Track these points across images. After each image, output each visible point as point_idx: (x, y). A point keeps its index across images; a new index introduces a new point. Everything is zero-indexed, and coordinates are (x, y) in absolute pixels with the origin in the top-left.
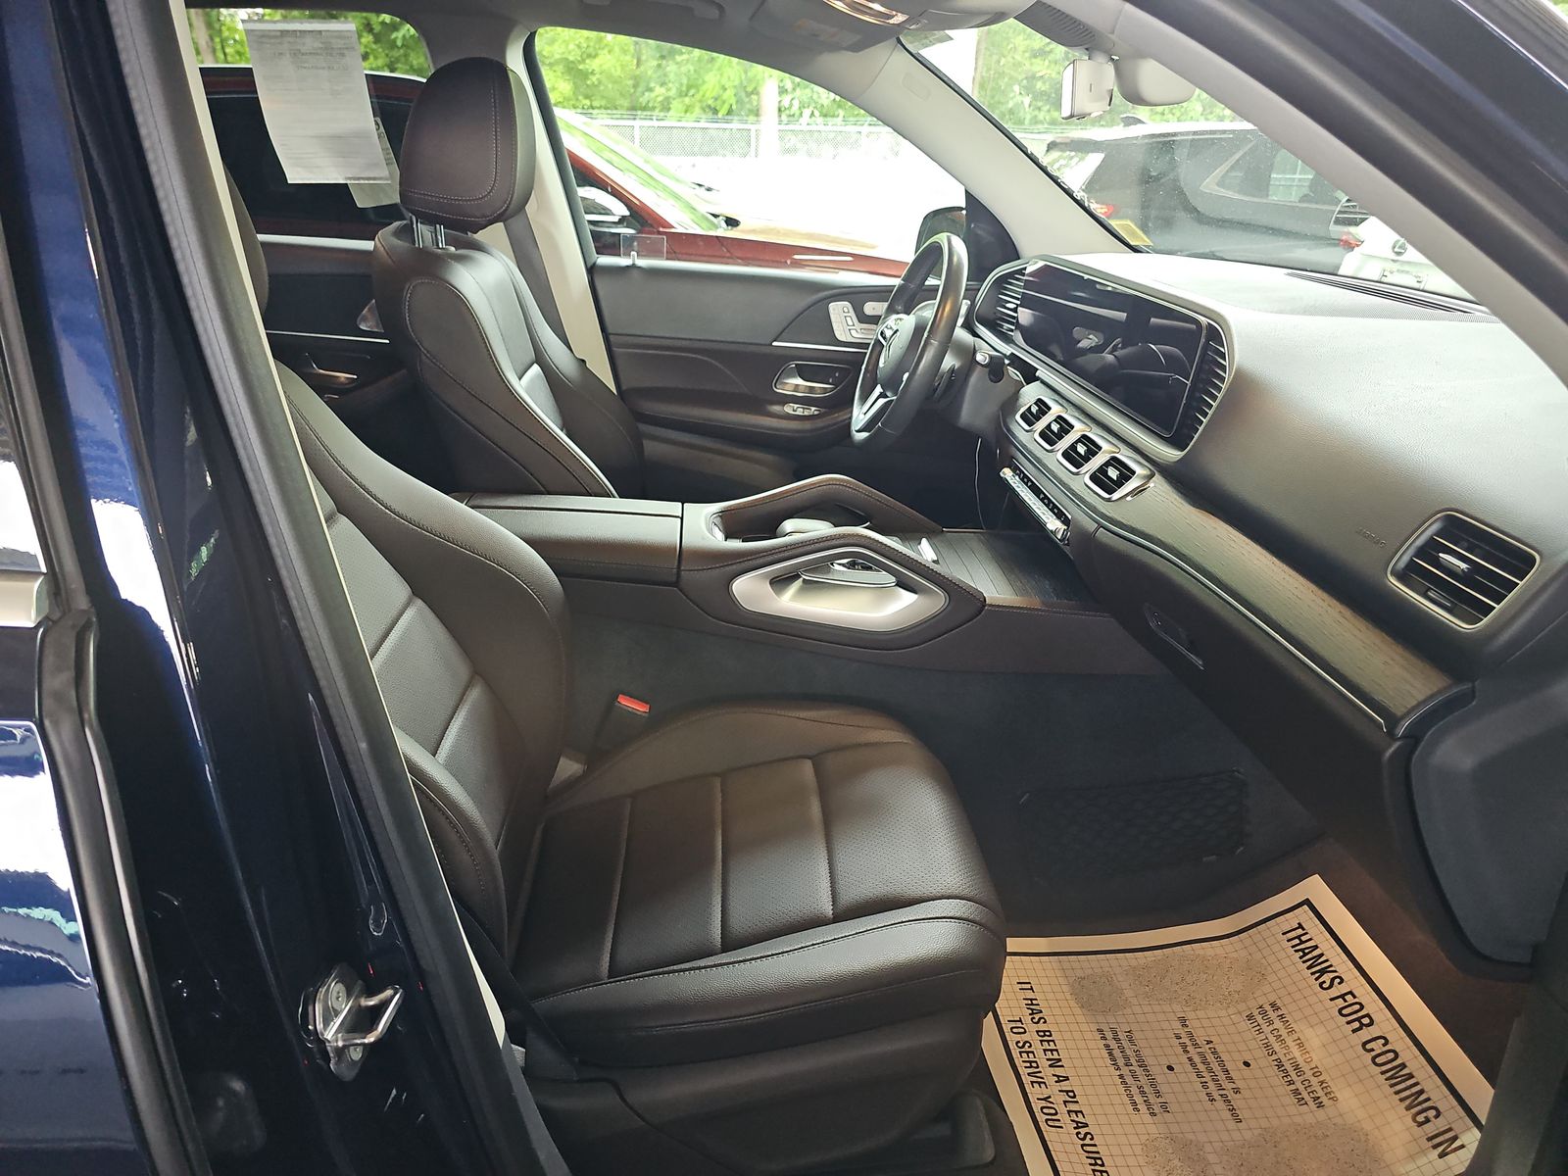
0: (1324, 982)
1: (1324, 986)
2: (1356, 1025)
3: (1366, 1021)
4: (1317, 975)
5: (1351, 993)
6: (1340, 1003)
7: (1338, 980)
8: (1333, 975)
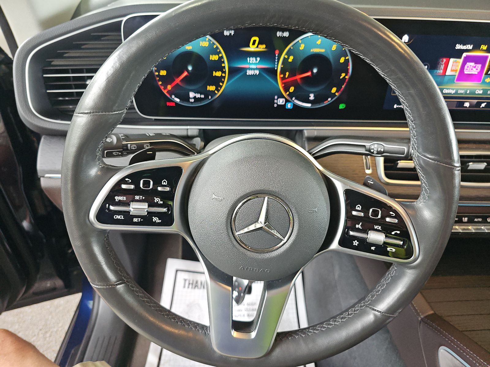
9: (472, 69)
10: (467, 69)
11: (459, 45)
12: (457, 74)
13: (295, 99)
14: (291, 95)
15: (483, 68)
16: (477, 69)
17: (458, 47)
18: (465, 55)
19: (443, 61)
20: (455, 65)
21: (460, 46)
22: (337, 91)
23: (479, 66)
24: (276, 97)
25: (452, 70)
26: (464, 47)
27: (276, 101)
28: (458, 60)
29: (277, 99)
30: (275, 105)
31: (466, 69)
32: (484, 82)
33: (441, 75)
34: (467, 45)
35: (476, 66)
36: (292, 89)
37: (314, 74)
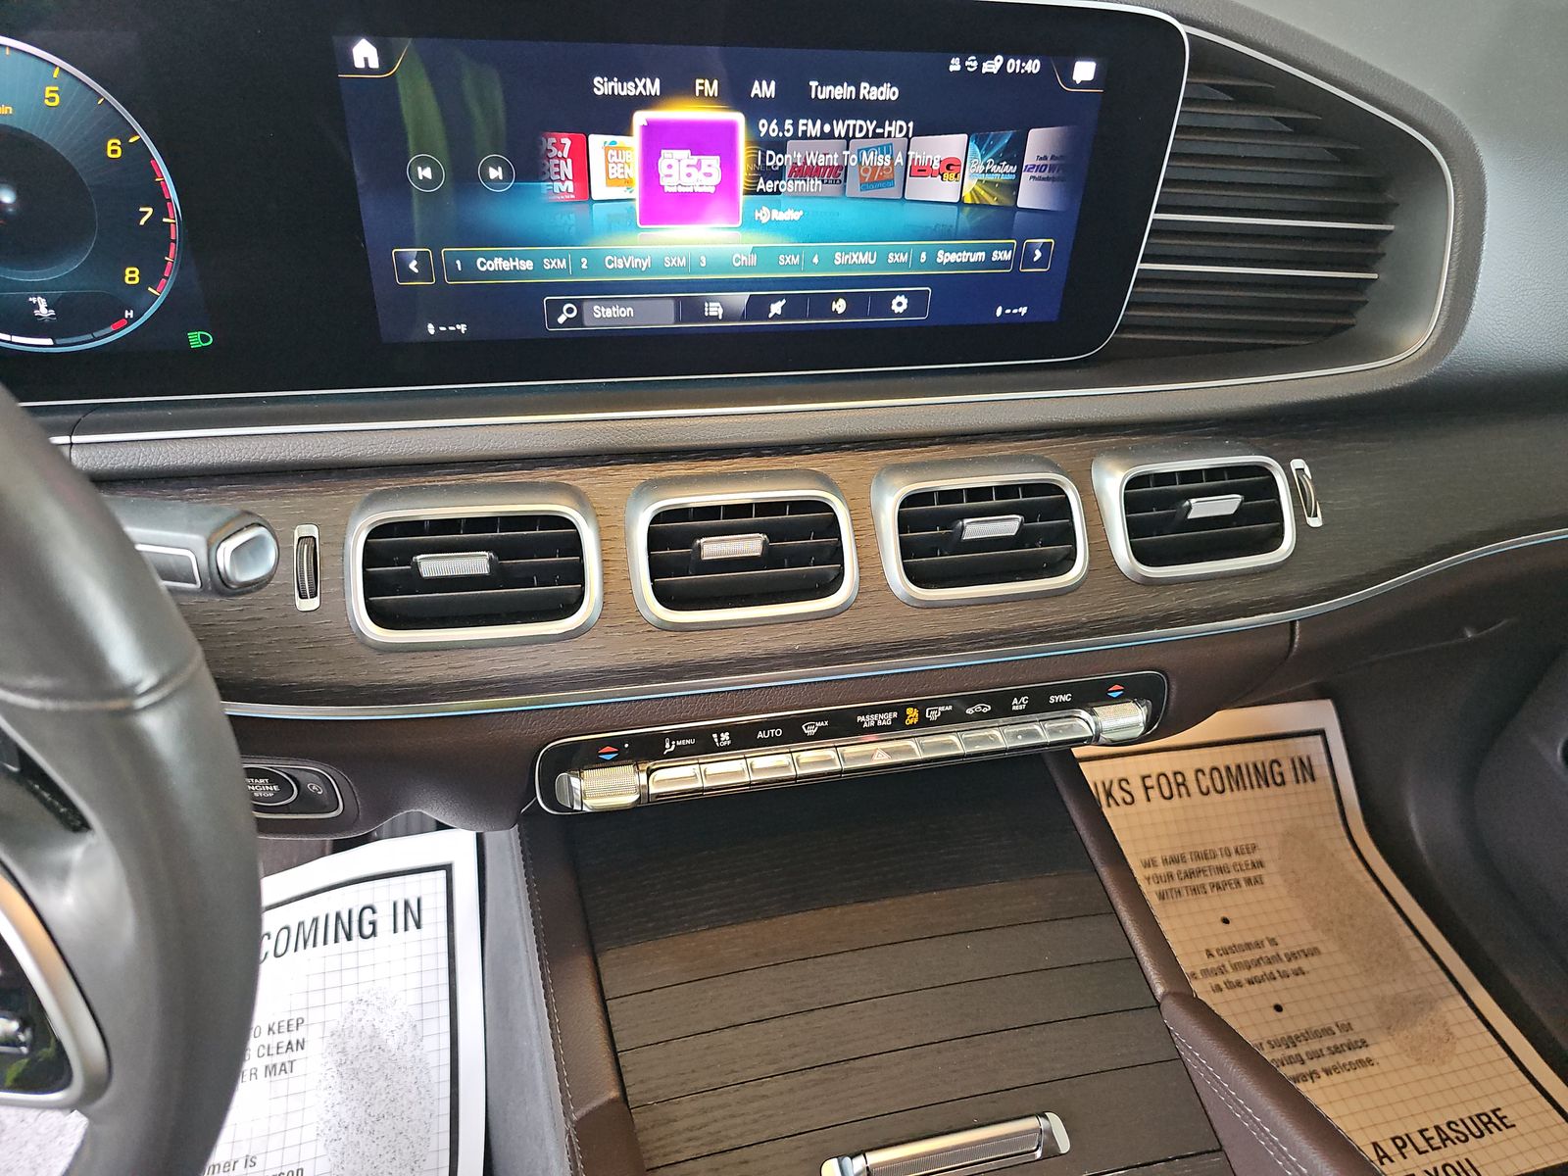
0: (1124, 800)
1: (1129, 799)
2: (1182, 789)
3: (1180, 779)
4: (1111, 801)
5: (1143, 778)
6: (1154, 793)
7: (1124, 784)
8: (1115, 786)
9: (689, 175)
10: (670, 176)
11: (606, 79)
12: (635, 193)
15: (729, 167)
16: (708, 175)
17: (603, 86)
18: (640, 118)
19: (560, 146)
20: (615, 159)
21: (611, 84)
22: (147, 281)
23: (712, 163)
25: (611, 182)
26: (629, 89)
28: (620, 140)
31: (667, 176)
32: (752, 224)
33: (572, 202)
34: (637, 80)
35: (699, 160)
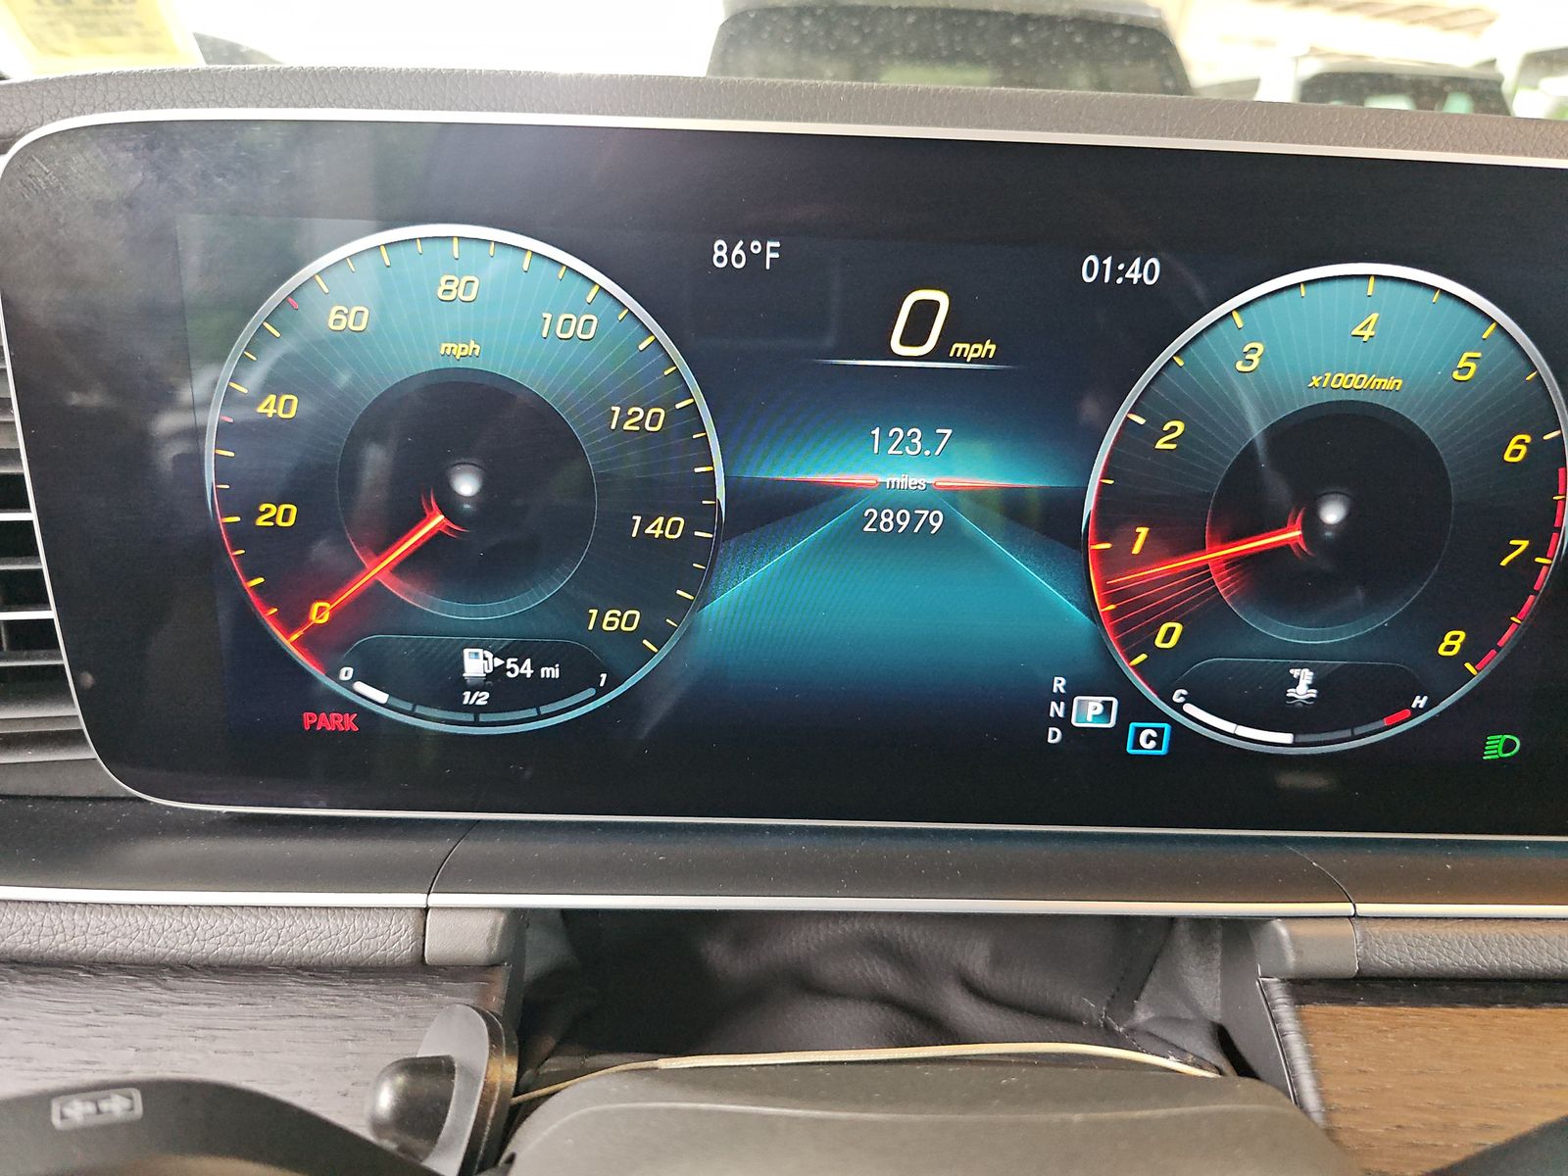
13: (1188, 699)
14: (1165, 672)
22: (1470, 652)
24: (1059, 684)
27: (1057, 709)
29: (1067, 699)
30: (1054, 736)
36: (1169, 635)
37: (1328, 534)
